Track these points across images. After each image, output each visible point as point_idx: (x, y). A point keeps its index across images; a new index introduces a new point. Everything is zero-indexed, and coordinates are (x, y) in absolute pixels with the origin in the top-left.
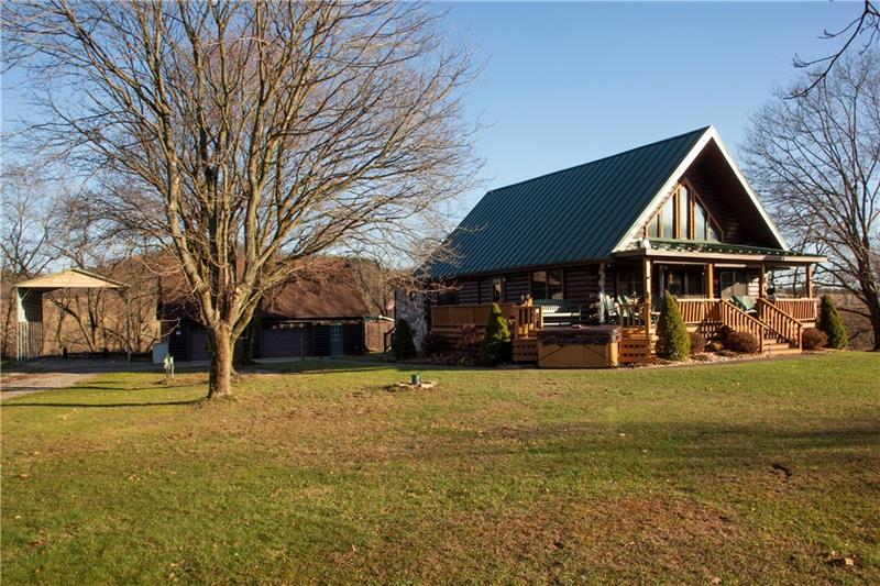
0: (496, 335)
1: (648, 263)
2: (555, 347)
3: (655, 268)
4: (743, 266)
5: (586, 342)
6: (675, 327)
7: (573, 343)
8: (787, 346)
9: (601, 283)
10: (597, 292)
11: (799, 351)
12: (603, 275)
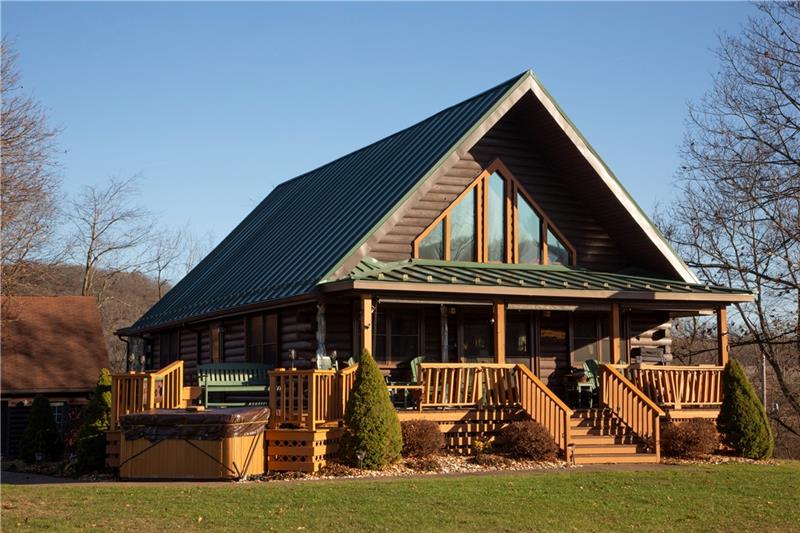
0: (98, 424)
1: (368, 304)
2: (142, 444)
3: (381, 313)
4: (572, 308)
5: (189, 436)
6: (369, 410)
7: (172, 436)
8: (633, 449)
9: (320, 336)
10: (313, 352)
11: (656, 458)
12: (321, 322)
